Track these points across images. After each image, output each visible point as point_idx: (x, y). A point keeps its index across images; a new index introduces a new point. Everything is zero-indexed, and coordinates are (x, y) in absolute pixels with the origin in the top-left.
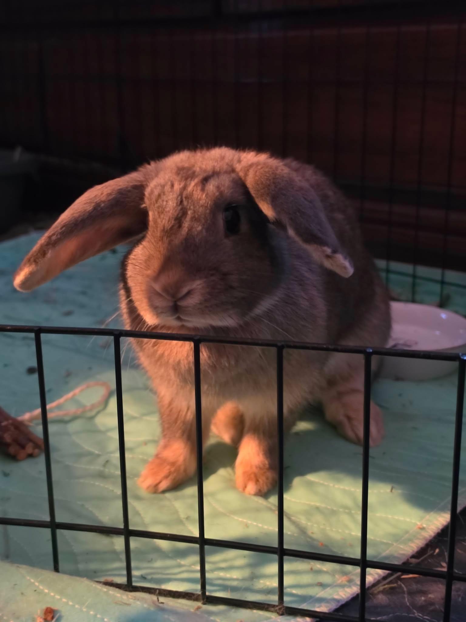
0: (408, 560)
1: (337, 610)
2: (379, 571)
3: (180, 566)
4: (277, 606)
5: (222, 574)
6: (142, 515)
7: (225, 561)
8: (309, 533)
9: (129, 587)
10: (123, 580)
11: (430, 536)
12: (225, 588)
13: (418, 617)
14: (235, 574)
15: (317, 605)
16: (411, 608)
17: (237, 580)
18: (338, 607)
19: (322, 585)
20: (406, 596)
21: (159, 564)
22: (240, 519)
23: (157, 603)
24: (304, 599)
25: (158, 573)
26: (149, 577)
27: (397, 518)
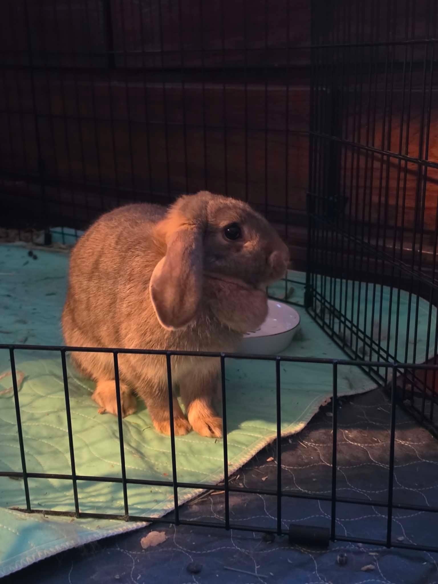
0: (217, 484)
1: (164, 516)
2: (201, 490)
3: (65, 496)
4: (124, 516)
5: (93, 499)
6: (43, 465)
7: (96, 491)
8: (155, 469)
9: (29, 510)
10: (25, 507)
11: (234, 470)
12: (93, 507)
13: (216, 517)
14: (102, 499)
15: (152, 514)
16: (213, 512)
17: (102, 502)
18: (165, 514)
19: (157, 502)
20: (212, 505)
21: (51, 496)
22: (109, 462)
23: (44, 518)
24: (144, 511)
25: (49, 502)
26: (43, 504)
27: (215, 459)
